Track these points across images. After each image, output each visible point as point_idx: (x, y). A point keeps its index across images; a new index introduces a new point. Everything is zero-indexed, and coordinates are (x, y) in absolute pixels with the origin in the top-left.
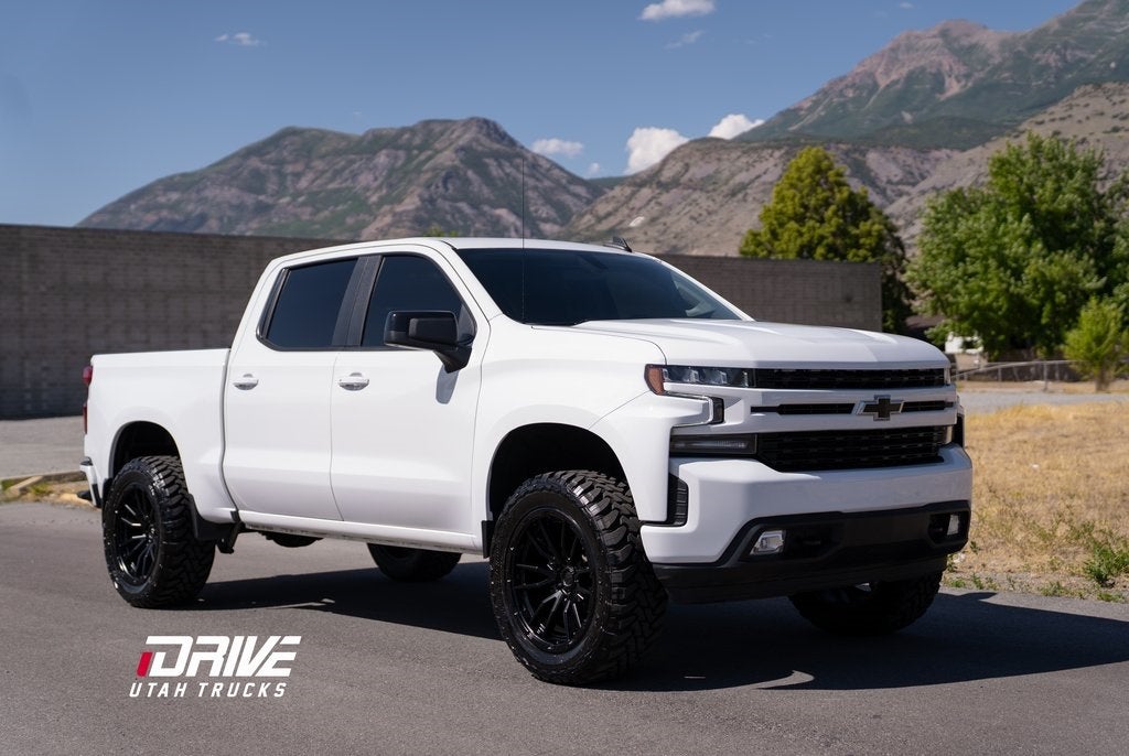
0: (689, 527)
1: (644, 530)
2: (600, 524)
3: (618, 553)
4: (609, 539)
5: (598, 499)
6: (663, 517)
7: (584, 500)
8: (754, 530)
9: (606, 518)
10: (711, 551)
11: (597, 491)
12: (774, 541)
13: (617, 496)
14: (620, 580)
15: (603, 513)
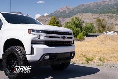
0: (34, 55)
1: (27, 55)
2: (20, 54)
3: (23, 59)
4: (21, 57)
5: (20, 50)
6: (30, 53)
7: (18, 51)
8: (44, 55)
9: (21, 53)
10: (37, 59)
11: (20, 49)
12: (47, 57)
13: (23, 50)
14: (22, 63)
15: (20, 53)
